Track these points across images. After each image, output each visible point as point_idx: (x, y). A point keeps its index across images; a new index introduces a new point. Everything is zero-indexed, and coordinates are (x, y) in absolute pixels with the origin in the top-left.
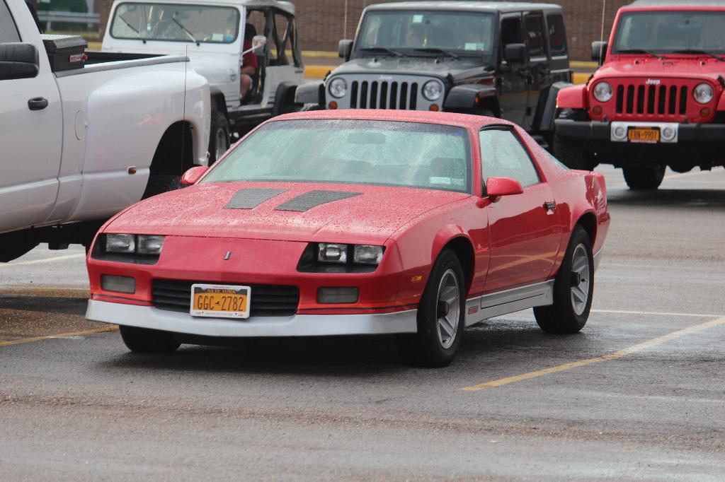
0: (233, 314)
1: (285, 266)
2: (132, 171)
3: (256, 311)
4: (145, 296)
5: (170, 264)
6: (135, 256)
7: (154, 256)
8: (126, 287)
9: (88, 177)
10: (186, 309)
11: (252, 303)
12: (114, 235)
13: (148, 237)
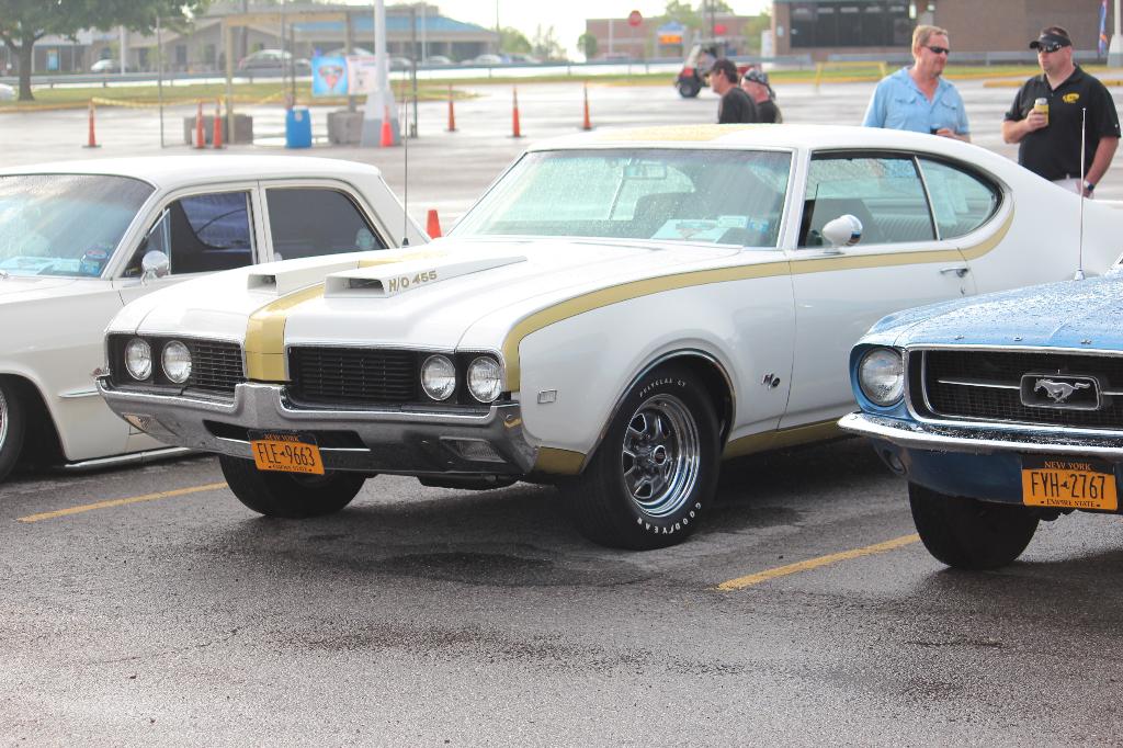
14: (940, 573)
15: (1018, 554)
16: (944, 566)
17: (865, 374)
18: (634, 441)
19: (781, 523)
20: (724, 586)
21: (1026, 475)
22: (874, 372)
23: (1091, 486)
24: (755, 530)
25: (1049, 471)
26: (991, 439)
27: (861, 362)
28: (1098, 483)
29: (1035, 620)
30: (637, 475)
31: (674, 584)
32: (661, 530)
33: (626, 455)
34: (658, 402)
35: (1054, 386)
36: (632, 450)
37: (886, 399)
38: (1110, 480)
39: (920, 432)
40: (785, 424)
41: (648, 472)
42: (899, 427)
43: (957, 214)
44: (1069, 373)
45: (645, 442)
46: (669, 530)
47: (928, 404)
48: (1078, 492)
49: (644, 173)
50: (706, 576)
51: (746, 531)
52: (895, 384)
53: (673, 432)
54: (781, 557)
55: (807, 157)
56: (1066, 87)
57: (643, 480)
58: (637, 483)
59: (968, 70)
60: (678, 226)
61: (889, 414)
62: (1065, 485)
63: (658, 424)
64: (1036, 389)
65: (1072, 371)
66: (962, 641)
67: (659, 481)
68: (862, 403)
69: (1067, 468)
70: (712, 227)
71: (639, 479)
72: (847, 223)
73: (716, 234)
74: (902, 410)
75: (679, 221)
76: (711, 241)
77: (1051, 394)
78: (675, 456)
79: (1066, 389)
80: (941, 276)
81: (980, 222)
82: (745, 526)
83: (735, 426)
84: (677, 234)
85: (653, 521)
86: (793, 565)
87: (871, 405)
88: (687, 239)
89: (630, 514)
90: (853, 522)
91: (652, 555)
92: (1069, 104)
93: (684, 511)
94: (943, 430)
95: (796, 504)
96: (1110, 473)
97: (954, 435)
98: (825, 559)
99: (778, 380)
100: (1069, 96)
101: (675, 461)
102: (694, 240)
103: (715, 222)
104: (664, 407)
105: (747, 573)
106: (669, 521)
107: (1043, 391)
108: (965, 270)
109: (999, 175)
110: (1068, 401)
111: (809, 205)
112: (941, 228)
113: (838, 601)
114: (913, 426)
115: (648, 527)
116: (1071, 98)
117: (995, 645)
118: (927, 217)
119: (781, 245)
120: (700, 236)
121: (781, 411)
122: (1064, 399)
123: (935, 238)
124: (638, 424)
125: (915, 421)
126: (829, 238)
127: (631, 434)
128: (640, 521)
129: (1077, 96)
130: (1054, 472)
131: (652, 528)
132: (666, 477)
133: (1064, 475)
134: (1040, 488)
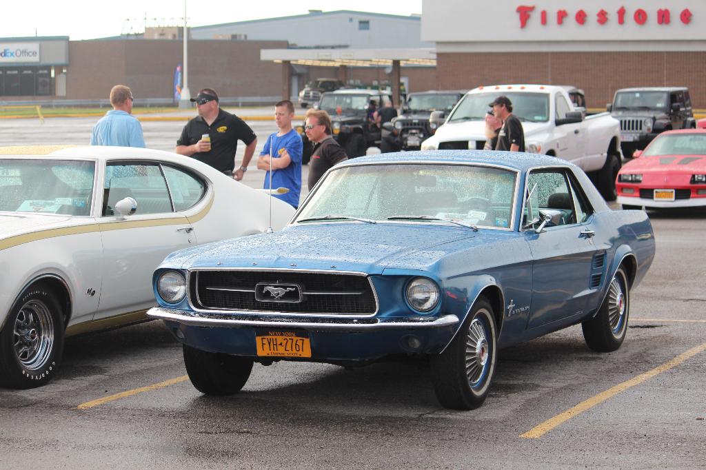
0: (669, 199)
1: (686, 182)
2: (602, 154)
3: (677, 198)
4: (638, 194)
5: (646, 183)
6: (632, 181)
7: (640, 181)
8: (630, 192)
9: (589, 157)
10: (652, 198)
11: (676, 196)
12: (624, 175)
13: (636, 175)
14: (201, 398)
15: (242, 387)
16: (201, 394)
17: (161, 285)
18: (19, 327)
19: (96, 374)
20: (80, 406)
21: (258, 339)
22: (167, 285)
23: (296, 344)
24: (83, 378)
25: (271, 337)
26: (239, 319)
27: (159, 279)
28: (300, 343)
29: (264, 420)
30: (20, 346)
31: (51, 406)
32: (34, 378)
33: (15, 335)
34: (31, 304)
35: (275, 290)
36: (18, 331)
37: (173, 299)
38: (307, 341)
39: (197, 317)
40: (96, 317)
41: (26, 344)
42: (184, 314)
43: (184, 197)
44: (283, 281)
45: (24, 328)
46: (39, 377)
47: (199, 302)
48: (289, 348)
49: (7, 174)
50: (68, 401)
51: (78, 378)
52: (180, 290)
53: (39, 321)
54: (106, 391)
55: (104, 163)
56: (217, 123)
57: (23, 349)
58: (20, 351)
59: (88, 110)
60: (31, 204)
61: (176, 308)
62: (281, 344)
63: (31, 316)
64: (264, 292)
65: (284, 281)
66: (228, 431)
67: (32, 349)
68: (160, 301)
69: (282, 335)
70: (52, 204)
71: (21, 348)
72: (127, 202)
73: (55, 208)
74: (185, 304)
75: (31, 201)
76: (52, 212)
77: (273, 294)
78: (40, 335)
79: (281, 291)
80: (178, 233)
81: (197, 201)
82: (76, 376)
83: (72, 318)
84: (31, 208)
85: (31, 372)
86: (115, 396)
87: (165, 302)
88: (37, 211)
89: (19, 368)
90: (137, 372)
91: (32, 391)
92: (221, 133)
93: (46, 367)
94: (211, 315)
95: (100, 364)
96: (307, 337)
97: (217, 318)
98: (132, 392)
99: (94, 291)
100: (221, 128)
101: (40, 338)
102: (42, 212)
103: (53, 201)
104: (34, 308)
105: (91, 400)
106: (38, 372)
107: (268, 293)
108: (191, 229)
109: (204, 173)
110: (281, 298)
111: (107, 192)
112: (176, 205)
113: (149, 413)
114: (192, 313)
115: (28, 375)
116: (222, 129)
117: (248, 432)
118: (168, 199)
119: (93, 215)
120: (45, 209)
121: (95, 309)
122: (280, 297)
123: (173, 210)
124: (21, 317)
125: (193, 311)
126: (120, 211)
127: (18, 323)
128: (24, 372)
129: (225, 128)
130: (274, 337)
131: (30, 376)
132: (36, 347)
133: (280, 339)
134: (267, 346)
